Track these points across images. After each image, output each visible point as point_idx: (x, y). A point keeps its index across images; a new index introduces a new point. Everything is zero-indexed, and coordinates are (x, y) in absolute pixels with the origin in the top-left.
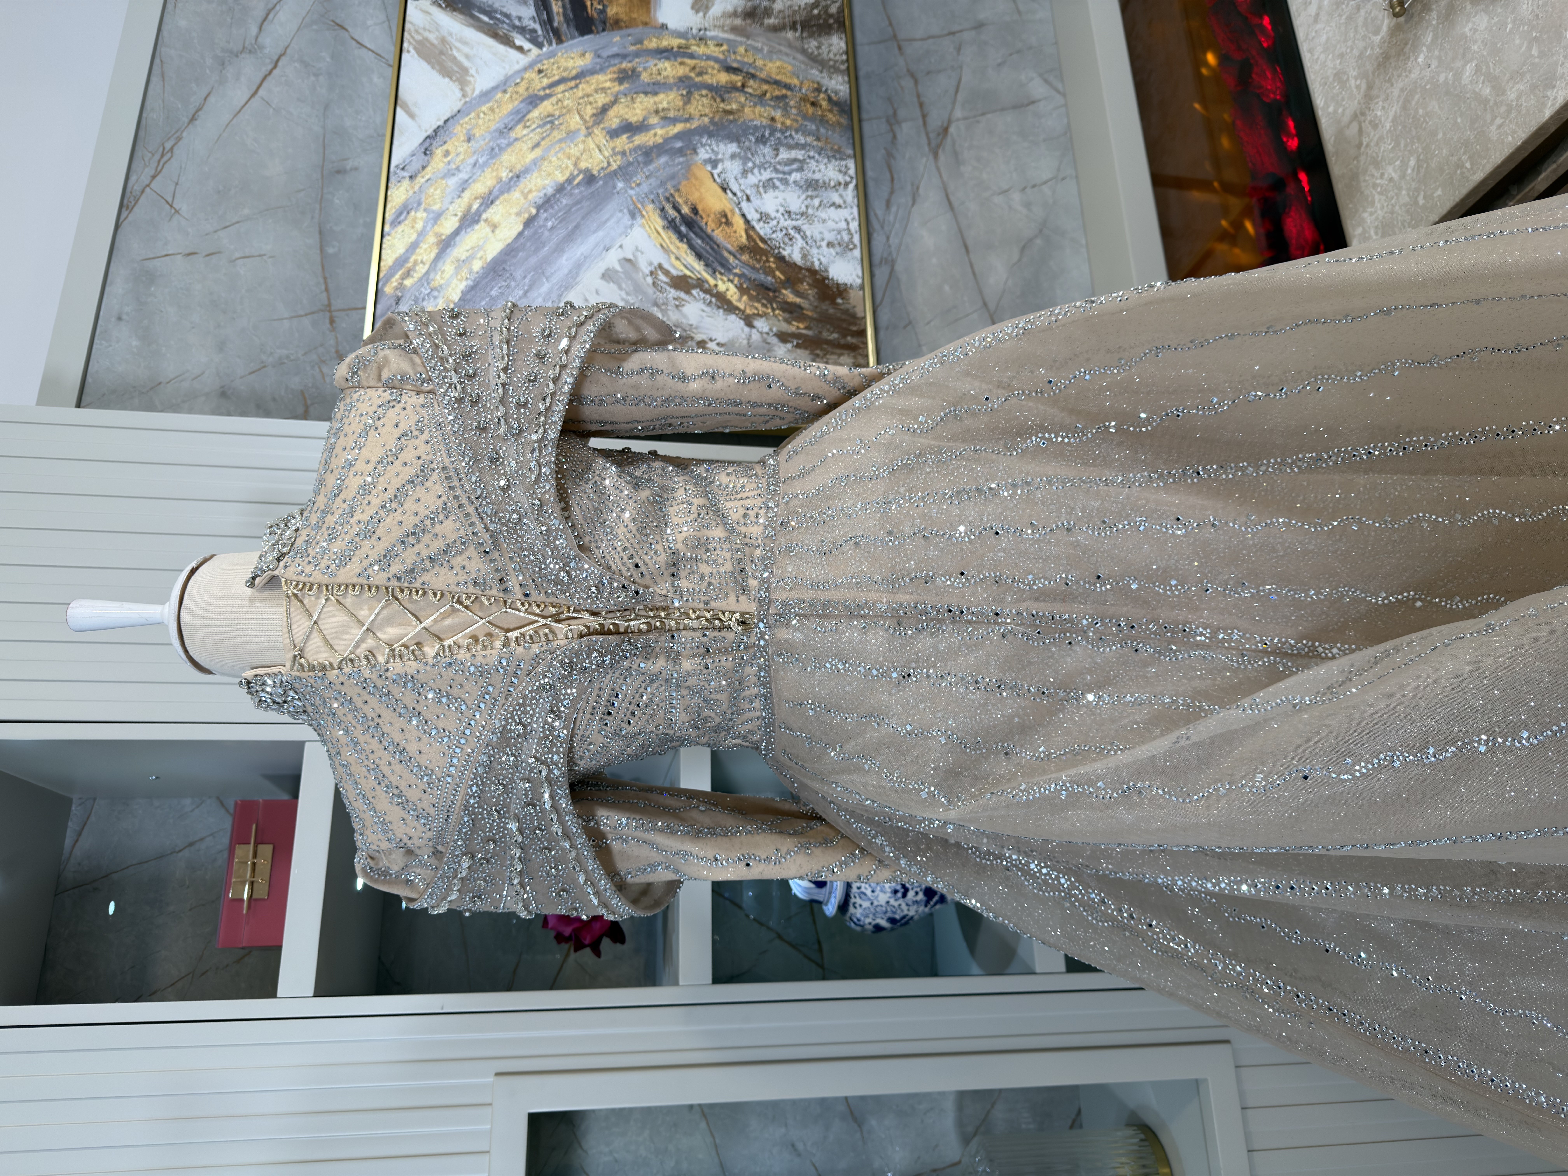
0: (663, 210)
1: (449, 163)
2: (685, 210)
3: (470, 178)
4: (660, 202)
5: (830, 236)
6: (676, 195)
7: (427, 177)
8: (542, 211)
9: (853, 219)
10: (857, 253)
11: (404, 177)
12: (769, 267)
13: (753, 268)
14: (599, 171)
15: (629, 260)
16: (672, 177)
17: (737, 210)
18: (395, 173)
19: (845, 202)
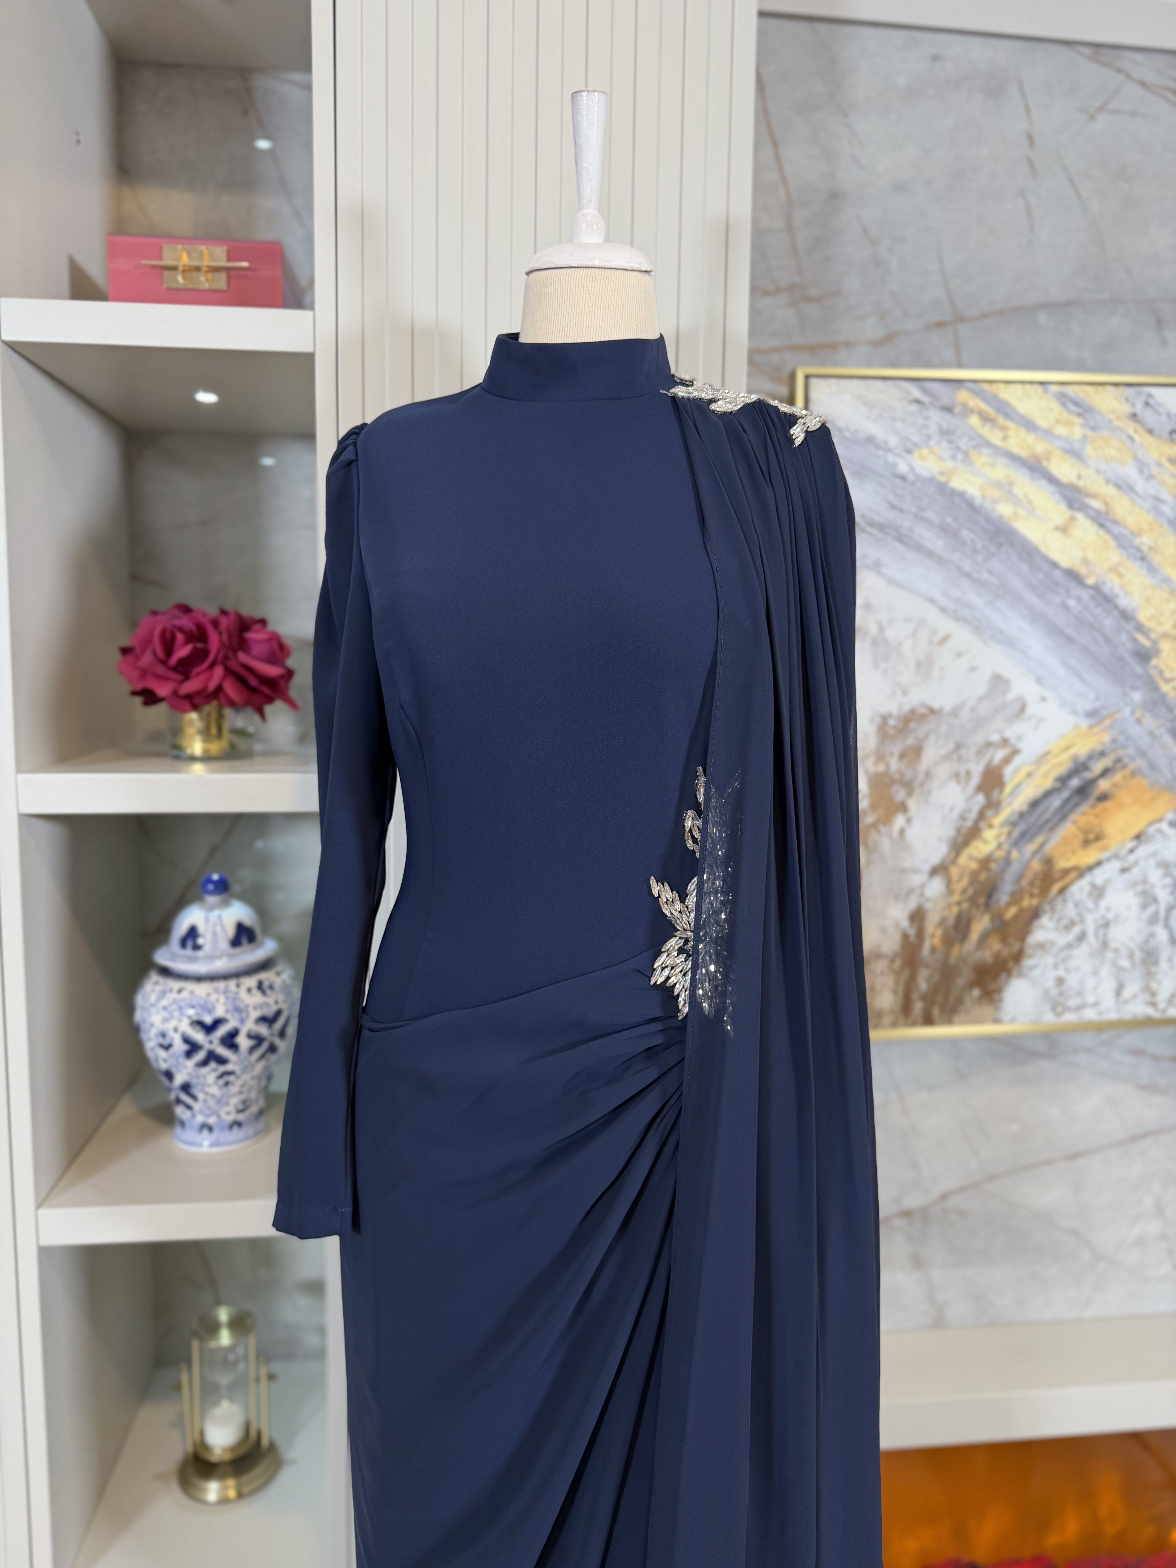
0: (1102, 754)
1: (1159, 465)
2: (1104, 785)
3: (1138, 494)
4: (1114, 750)
5: (1072, 981)
6: (1127, 772)
7: (1136, 437)
8: (1092, 592)
9: (1100, 1013)
10: (1049, 1018)
11: (1133, 405)
12: (1022, 899)
13: (1020, 877)
14: (1155, 667)
15: (1023, 709)
16: (1153, 767)
17: (1105, 855)
18: (1139, 394)
19: (1126, 1002)
